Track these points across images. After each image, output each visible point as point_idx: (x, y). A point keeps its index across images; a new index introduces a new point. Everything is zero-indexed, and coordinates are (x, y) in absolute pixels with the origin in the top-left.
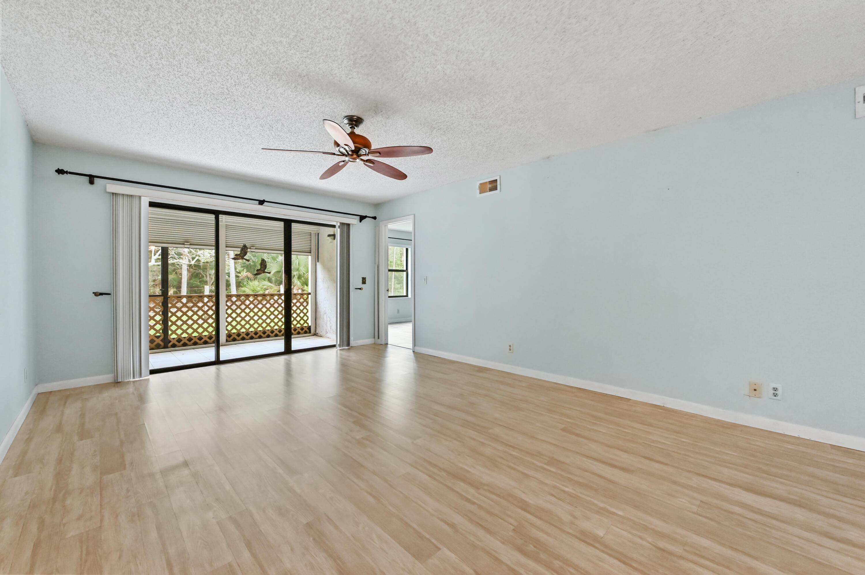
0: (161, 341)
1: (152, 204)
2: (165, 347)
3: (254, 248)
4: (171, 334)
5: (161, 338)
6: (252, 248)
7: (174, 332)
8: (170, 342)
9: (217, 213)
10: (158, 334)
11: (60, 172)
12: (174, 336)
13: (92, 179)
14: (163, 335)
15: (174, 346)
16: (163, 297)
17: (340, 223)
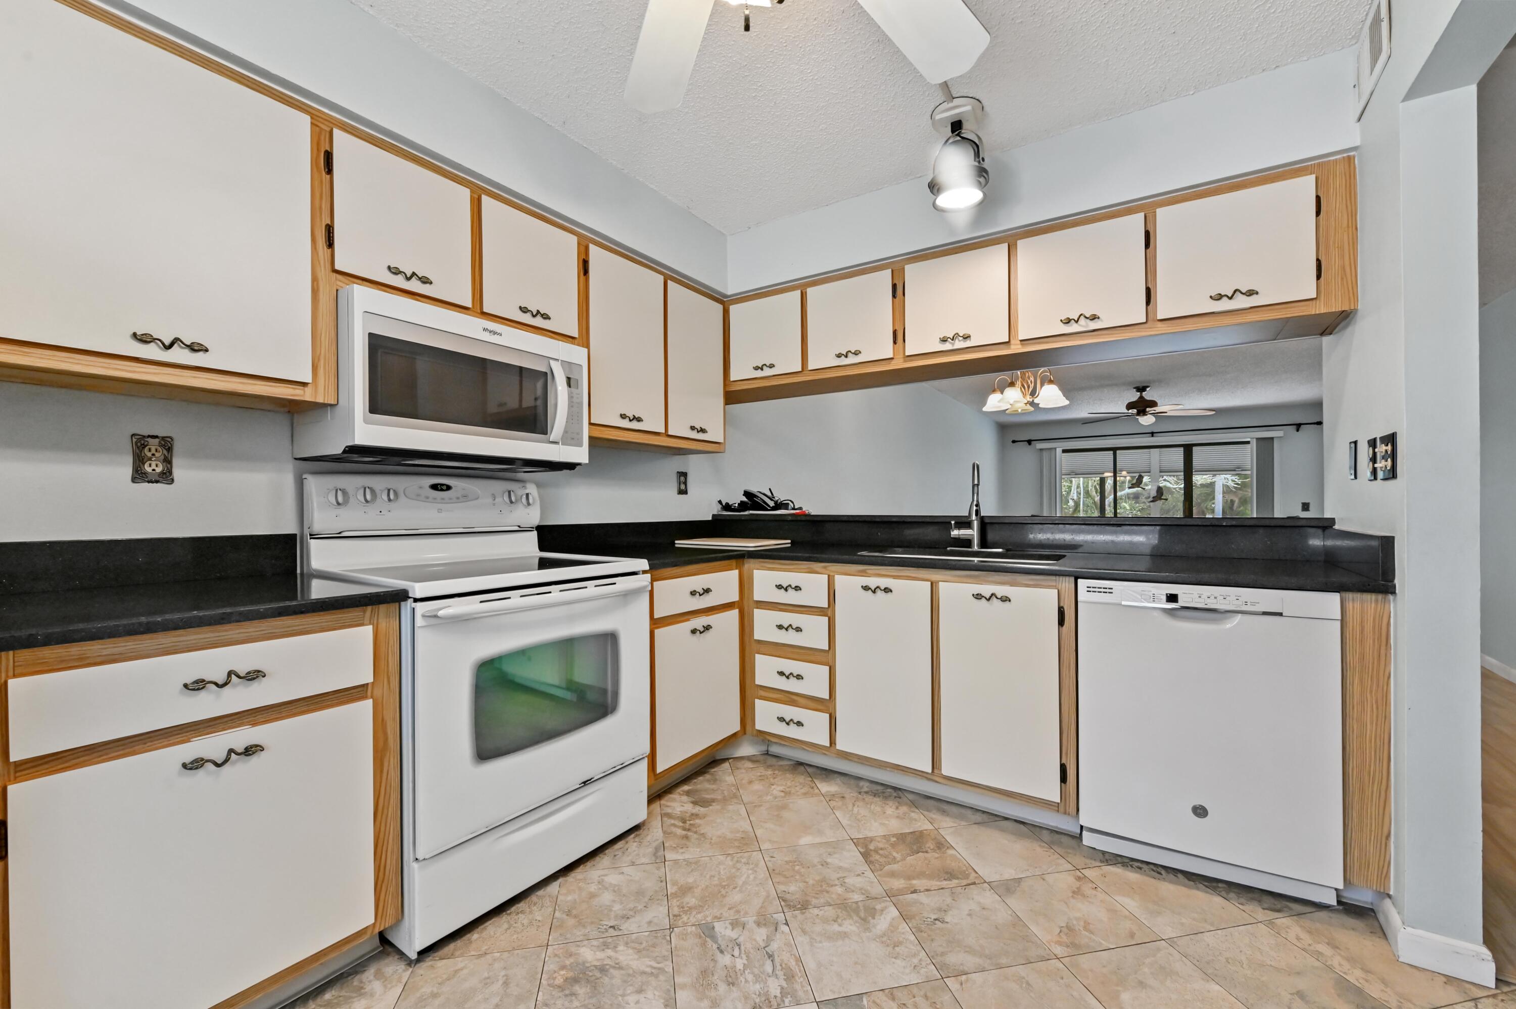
1: (1064, 451)
9: (1114, 450)
11: (1014, 442)
13: (1029, 442)
17: (1258, 439)
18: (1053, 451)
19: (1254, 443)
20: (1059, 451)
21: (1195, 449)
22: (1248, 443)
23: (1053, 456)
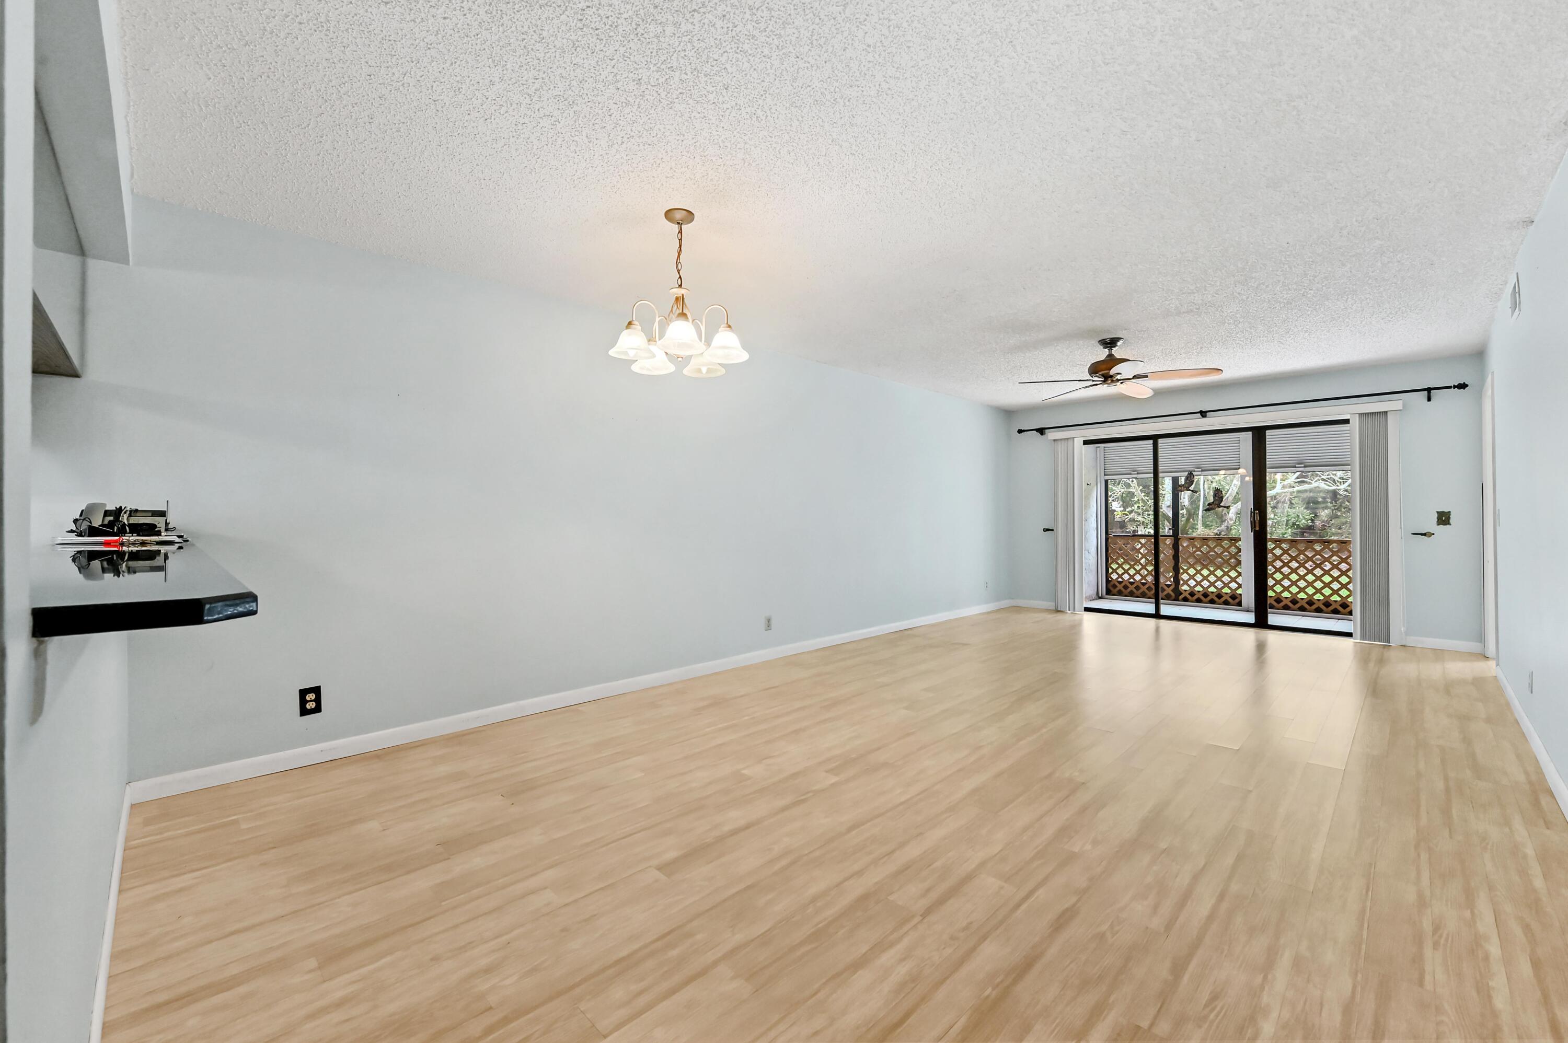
0: (1172, 591)
1: (1086, 443)
2: (1176, 599)
3: (1303, 465)
4: (1183, 585)
5: (1172, 588)
6: (1297, 466)
7: (1186, 582)
8: (1181, 594)
9: (1155, 438)
10: (1168, 583)
11: (1020, 431)
12: (1185, 587)
14: (1173, 584)
15: (1185, 599)
16: (1173, 538)
17: (1362, 415)
18: (1070, 442)
19: (1355, 422)
20: (1079, 442)
21: (1268, 432)
22: (1347, 422)
23: (1070, 449)
